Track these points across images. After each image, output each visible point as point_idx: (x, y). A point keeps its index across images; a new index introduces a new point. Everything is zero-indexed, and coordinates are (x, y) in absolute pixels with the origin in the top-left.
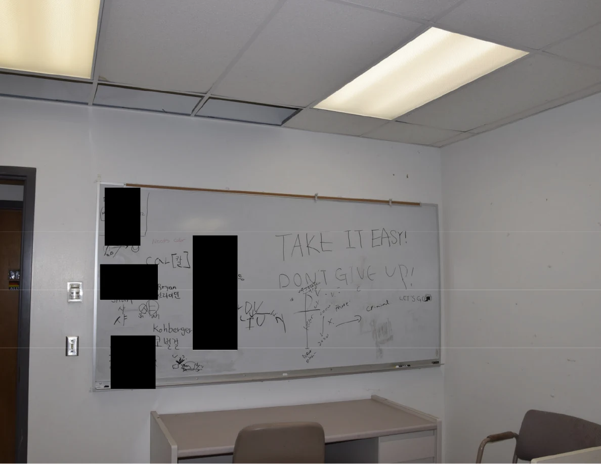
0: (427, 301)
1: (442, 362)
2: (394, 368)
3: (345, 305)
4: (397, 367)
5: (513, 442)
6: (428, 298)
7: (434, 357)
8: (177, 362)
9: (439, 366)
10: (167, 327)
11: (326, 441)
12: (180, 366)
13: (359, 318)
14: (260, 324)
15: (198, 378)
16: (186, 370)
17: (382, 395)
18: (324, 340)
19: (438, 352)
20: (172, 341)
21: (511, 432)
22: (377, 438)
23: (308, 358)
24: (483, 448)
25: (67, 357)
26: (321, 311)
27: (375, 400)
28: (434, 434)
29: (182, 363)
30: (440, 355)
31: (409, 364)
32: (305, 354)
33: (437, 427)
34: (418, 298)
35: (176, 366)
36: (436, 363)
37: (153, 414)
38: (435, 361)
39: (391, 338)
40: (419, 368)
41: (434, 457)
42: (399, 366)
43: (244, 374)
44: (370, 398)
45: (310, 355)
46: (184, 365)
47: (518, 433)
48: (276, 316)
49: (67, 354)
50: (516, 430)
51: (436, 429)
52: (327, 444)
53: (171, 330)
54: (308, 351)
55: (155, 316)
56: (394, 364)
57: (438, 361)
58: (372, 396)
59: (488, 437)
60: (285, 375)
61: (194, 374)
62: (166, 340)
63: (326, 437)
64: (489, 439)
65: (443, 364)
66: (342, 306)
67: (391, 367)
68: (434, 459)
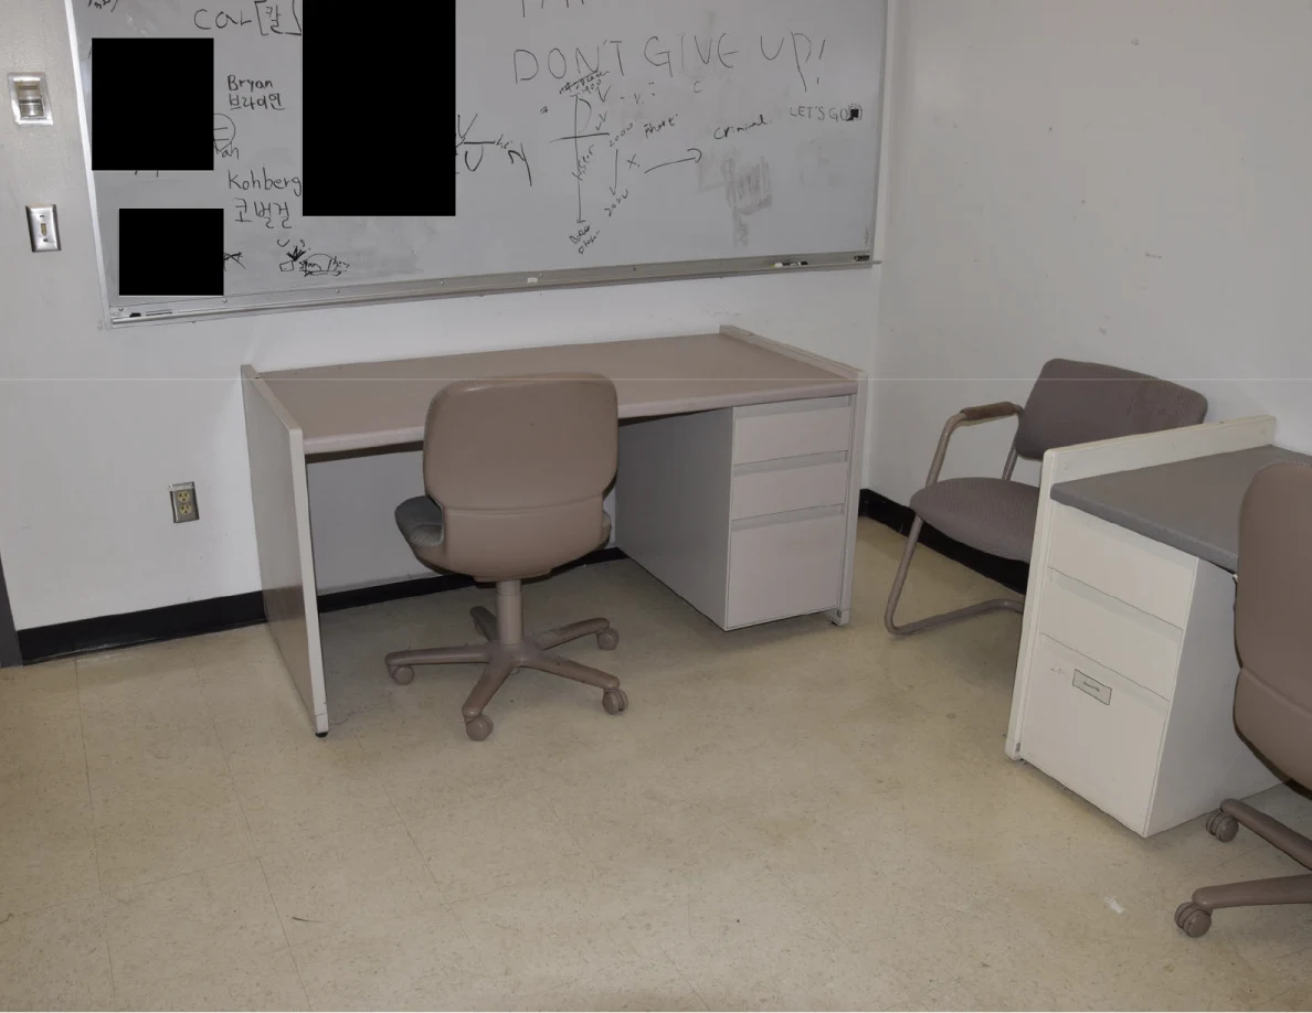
0: (851, 119)
1: (876, 256)
2: (771, 268)
3: (667, 123)
4: (779, 265)
5: (1010, 425)
6: (854, 114)
7: (860, 247)
8: (290, 255)
9: (870, 266)
10: (259, 176)
11: (621, 415)
12: (296, 264)
13: (697, 155)
14: (472, 168)
15: (339, 290)
16: (311, 273)
17: (748, 324)
19: (870, 236)
20: (275, 209)
21: (1009, 403)
22: (732, 407)
23: (580, 244)
24: (949, 436)
25: (36, 254)
26: (612, 137)
27: (728, 336)
28: (850, 404)
29: (301, 259)
30: (873, 241)
31: (804, 260)
32: (576, 234)
33: (857, 388)
34: (833, 112)
35: (289, 266)
36: (863, 258)
37: (246, 370)
38: (861, 254)
39: (767, 202)
40: (826, 268)
41: (847, 451)
42: (784, 264)
43: (442, 279)
44: (718, 332)
45: (586, 238)
46: (306, 263)
47: (1023, 406)
48: (509, 148)
49: (34, 248)
50: (1021, 400)
51: (855, 393)
52: (624, 422)
53: (269, 183)
54: (582, 227)
55: (229, 152)
56: (772, 260)
57: (867, 254)
58: (722, 327)
59: (962, 411)
60: (532, 280)
61: (330, 281)
62: (260, 208)
63: (620, 407)
64: (963, 415)
65: (879, 262)
66: (660, 127)
67: (764, 265)
68: (847, 456)
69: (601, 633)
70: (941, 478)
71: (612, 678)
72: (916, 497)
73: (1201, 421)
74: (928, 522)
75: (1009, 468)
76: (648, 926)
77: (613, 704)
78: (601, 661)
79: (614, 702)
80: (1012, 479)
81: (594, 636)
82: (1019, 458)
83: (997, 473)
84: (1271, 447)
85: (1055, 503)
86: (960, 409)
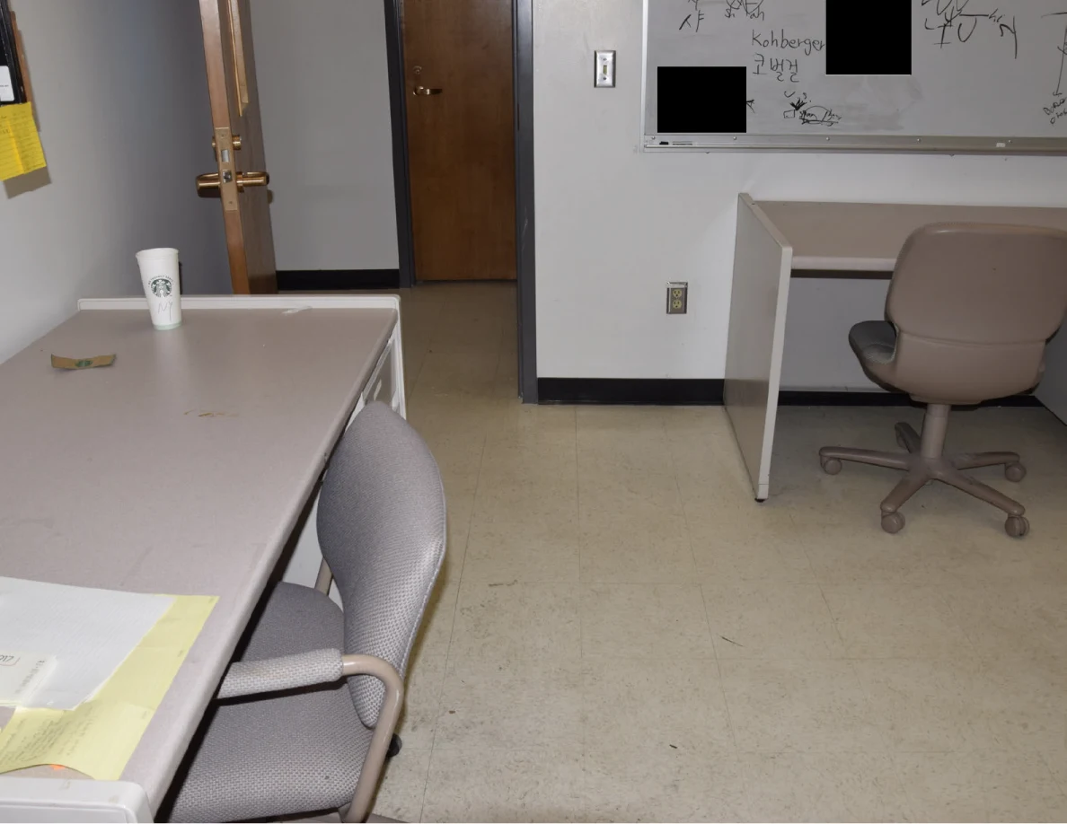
8: (793, 105)
10: (778, 36)
12: (798, 113)
14: (963, 39)
15: (831, 138)
16: (808, 121)
20: (786, 65)
23: (1052, 115)
25: (596, 89)
29: (802, 109)
32: (1050, 106)
35: (791, 114)
37: (743, 198)
43: (918, 137)
45: (1059, 110)
46: (805, 112)
48: (1001, 22)
49: (595, 85)
53: (785, 42)
54: (1057, 100)
55: (756, 15)
60: (1000, 145)
61: (822, 130)
62: (774, 63)
69: (1010, 465)
71: (1015, 503)
76: (1025, 726)
77: (1015, 528)
78: (1010, 490)
79: (1017, 527)
81: (1002, 466)
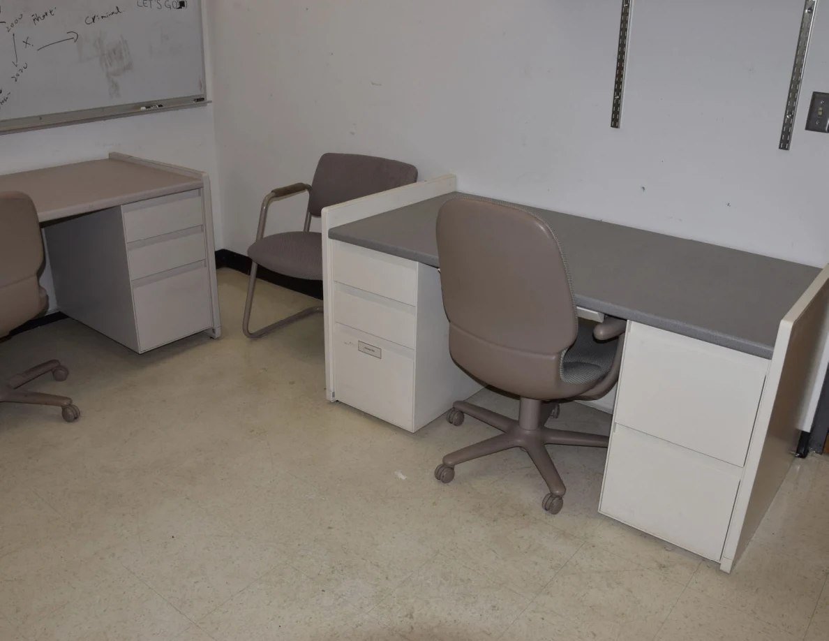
0: (180, 8)
1: (209, 97)
2: (138, 110)
3: (49, 14)
4: (144, 108)
5: (304, 197)
6: (182, 4)
7: (197, 92)
9: (205, 104)
11: (41, 220)
13: (74, 36)
17: (128, 150)
18: (20, 74)
19: (202, 85)
21: (302, 184)
22: (118, 207)
24: (266, 208)
26: (8, 25)
27: (116, 159)
28: (200, 195)
30: (205, 90)
31: (160, 104)
33: (203, 184)
34: (167, 3)
36: (200, 100)
38: (199, 97)
39: (129, 67)
40: (176, 108)
41: (202, 225)
42: (147, 107)
44: (107, 157)
47: (311, 184)
50: (309, 181)
51: (203, 187)
52: (43, 225)
56: (138, 106)
57: (202, 97)
58: (110, 154)
59: (272, 191)
63: (39, 214)
64: (274, 194)
65: (211, 102)
66: (44, 16)
67: (133, 110)
68: (202, 228)
69: (56, 371)
70: (266, 234)
71: (67, 398)
72: (251, 249)
73: (415, 181)
74: (261, 264)
75: (308, 224)
76: (113, 555)
77: (70, 415)
78: (58, 389)
79: (71, 413)
80: (310, 231)
81: (50, 373)
82: (312, 218)
83: (300, 228)
84: (455, 193)
85: (332, 240)
86: (271, 190)
